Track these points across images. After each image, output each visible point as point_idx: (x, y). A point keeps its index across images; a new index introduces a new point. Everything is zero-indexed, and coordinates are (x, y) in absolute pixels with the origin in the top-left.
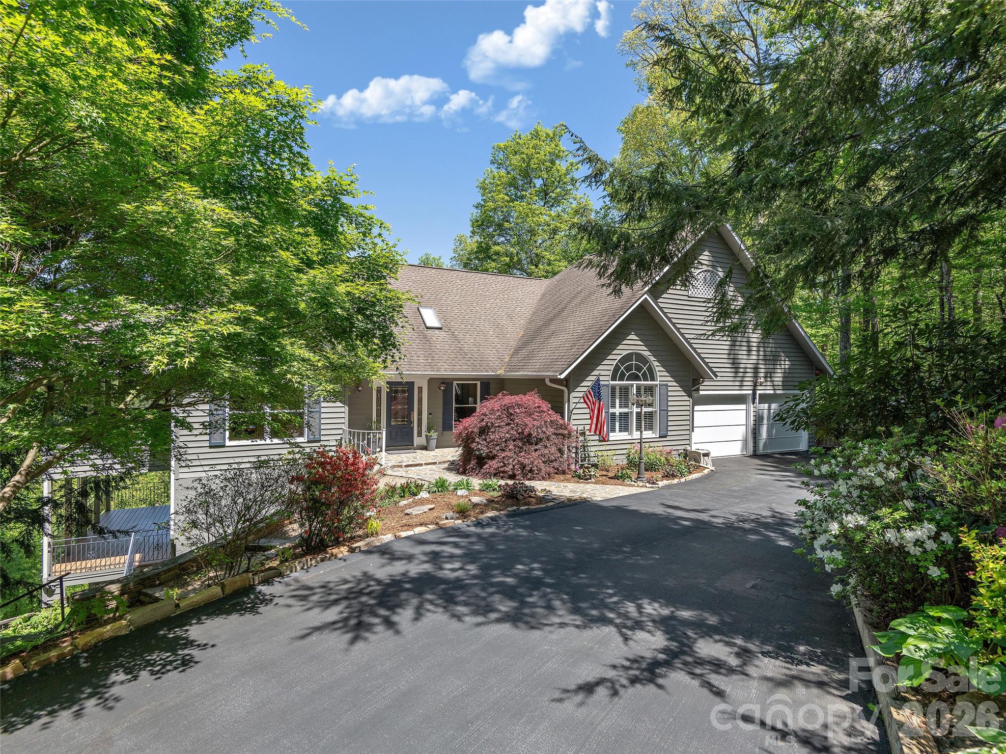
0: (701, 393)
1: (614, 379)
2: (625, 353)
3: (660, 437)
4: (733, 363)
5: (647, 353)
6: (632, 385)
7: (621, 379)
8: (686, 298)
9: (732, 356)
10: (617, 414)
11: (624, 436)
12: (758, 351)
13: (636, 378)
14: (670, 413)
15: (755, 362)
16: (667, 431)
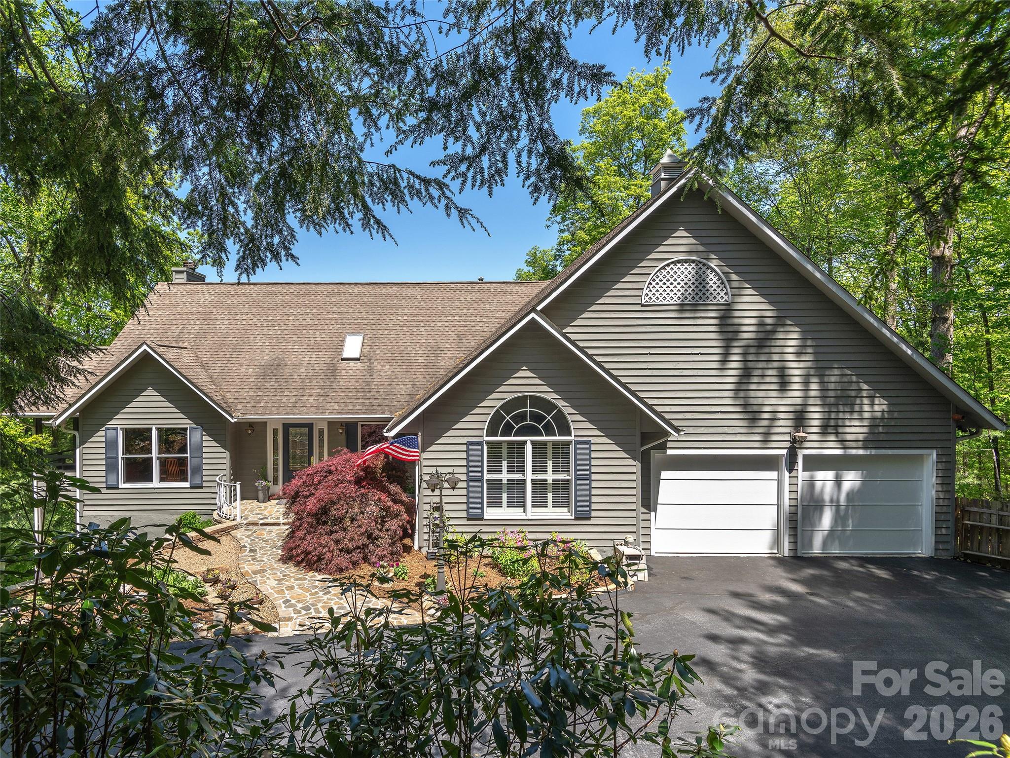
0: (669, 452)
1: (492, 431)
2: (509, 397)
3: (576, 519)
4: (745, 405)
5: (551, 396)
6: (525, 443)
7: (506, 433)
8: (639, 308)
9: (742, 394)
10: (504, 482)
11: (516, 513)
12: (806, 383)
13: (534, 431)
14: (594, 484)
15: (799, 401)
16: (590, 510)
